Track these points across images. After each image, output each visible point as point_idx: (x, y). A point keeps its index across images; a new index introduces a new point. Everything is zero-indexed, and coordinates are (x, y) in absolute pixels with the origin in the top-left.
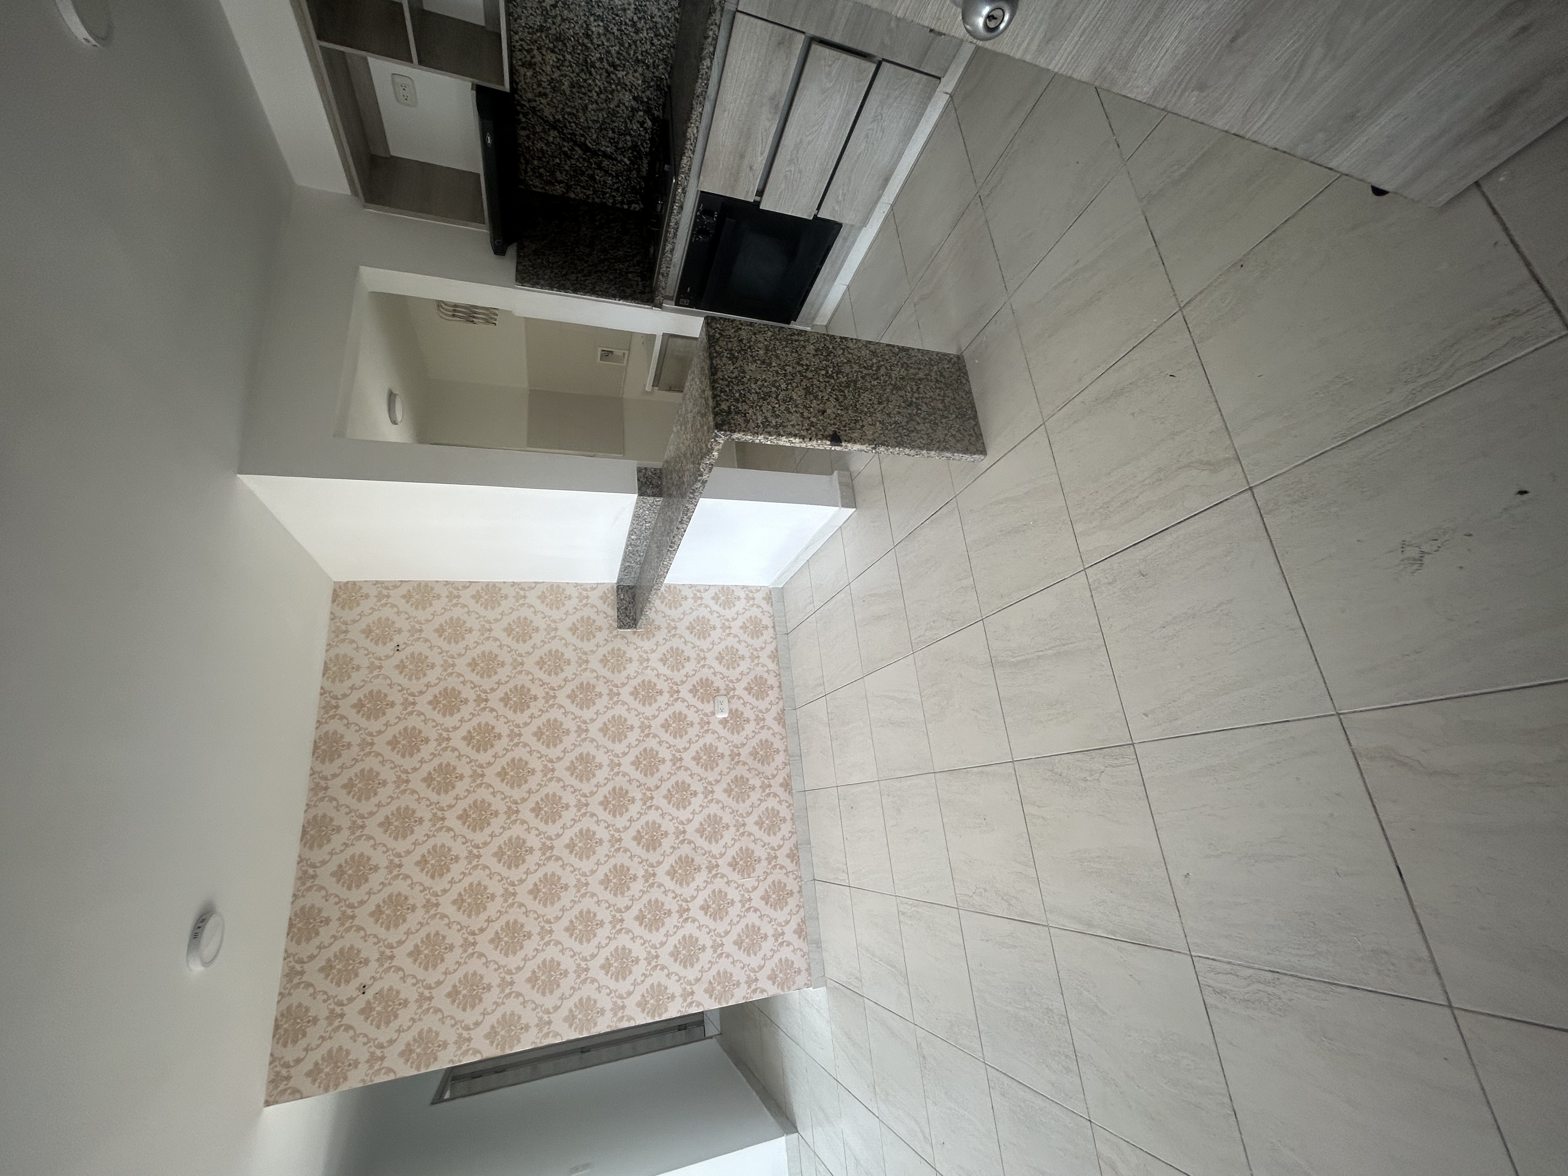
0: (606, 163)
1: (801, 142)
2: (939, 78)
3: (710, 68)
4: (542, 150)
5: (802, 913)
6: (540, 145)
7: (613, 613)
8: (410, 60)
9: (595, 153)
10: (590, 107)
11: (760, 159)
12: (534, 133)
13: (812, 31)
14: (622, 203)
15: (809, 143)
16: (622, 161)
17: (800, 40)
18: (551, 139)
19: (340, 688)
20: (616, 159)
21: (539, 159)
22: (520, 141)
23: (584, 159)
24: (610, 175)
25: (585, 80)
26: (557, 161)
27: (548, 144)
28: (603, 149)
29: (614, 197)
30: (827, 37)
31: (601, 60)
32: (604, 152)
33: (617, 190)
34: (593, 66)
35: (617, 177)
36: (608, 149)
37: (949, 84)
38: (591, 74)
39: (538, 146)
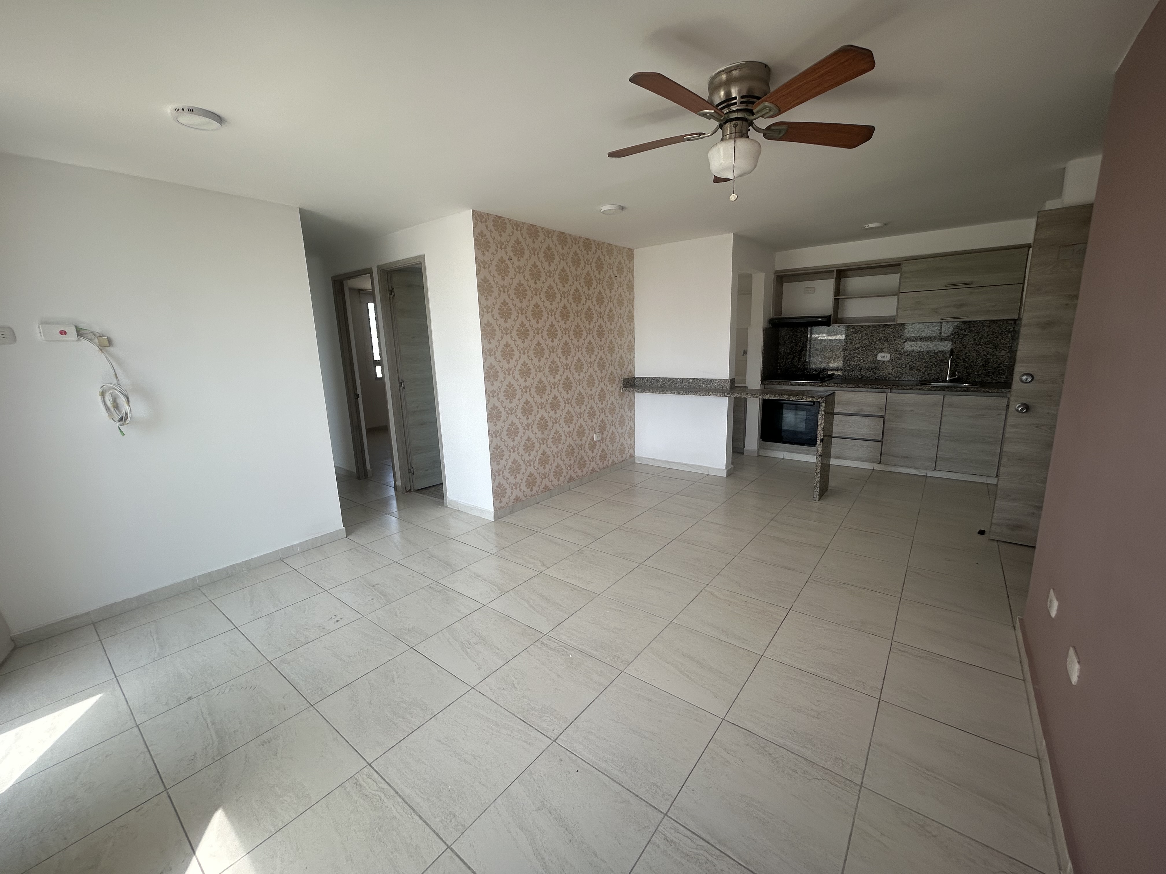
0: (797, 359)
1: (849, 422)
2: (880, 463)
3: (868, 388)
4: (797, 336)
5: (524, 499)
6: (799, 335)
7: (626, 377)
8: (835, 296)
9: (800, 355)
10: (818, 352)
11: (838, 410)
12: (803, 333)
13: (886, 417)
14: (780, 366)
15: (849, 425)
16: (799, 365)
17: (882, 414)
18: (802, 339)
19: (604, 250)
20: (799, 362)
21: (793, 335)
22: (799, 328)
23: (796, 351)
24: (792, 361)
25: (827, 350)
26: (794, 341)
27: (800, 338)
28: (802, 357)
29: (782, 362)
30: (886, 422)
31: (836, 355)
32: (801, 358)
33: (785, 364)
34: (833, 352)
35: (791, 363)
36: (802, 359)
37: (878, 467)
38: (830, 351)
39: (798, 334)
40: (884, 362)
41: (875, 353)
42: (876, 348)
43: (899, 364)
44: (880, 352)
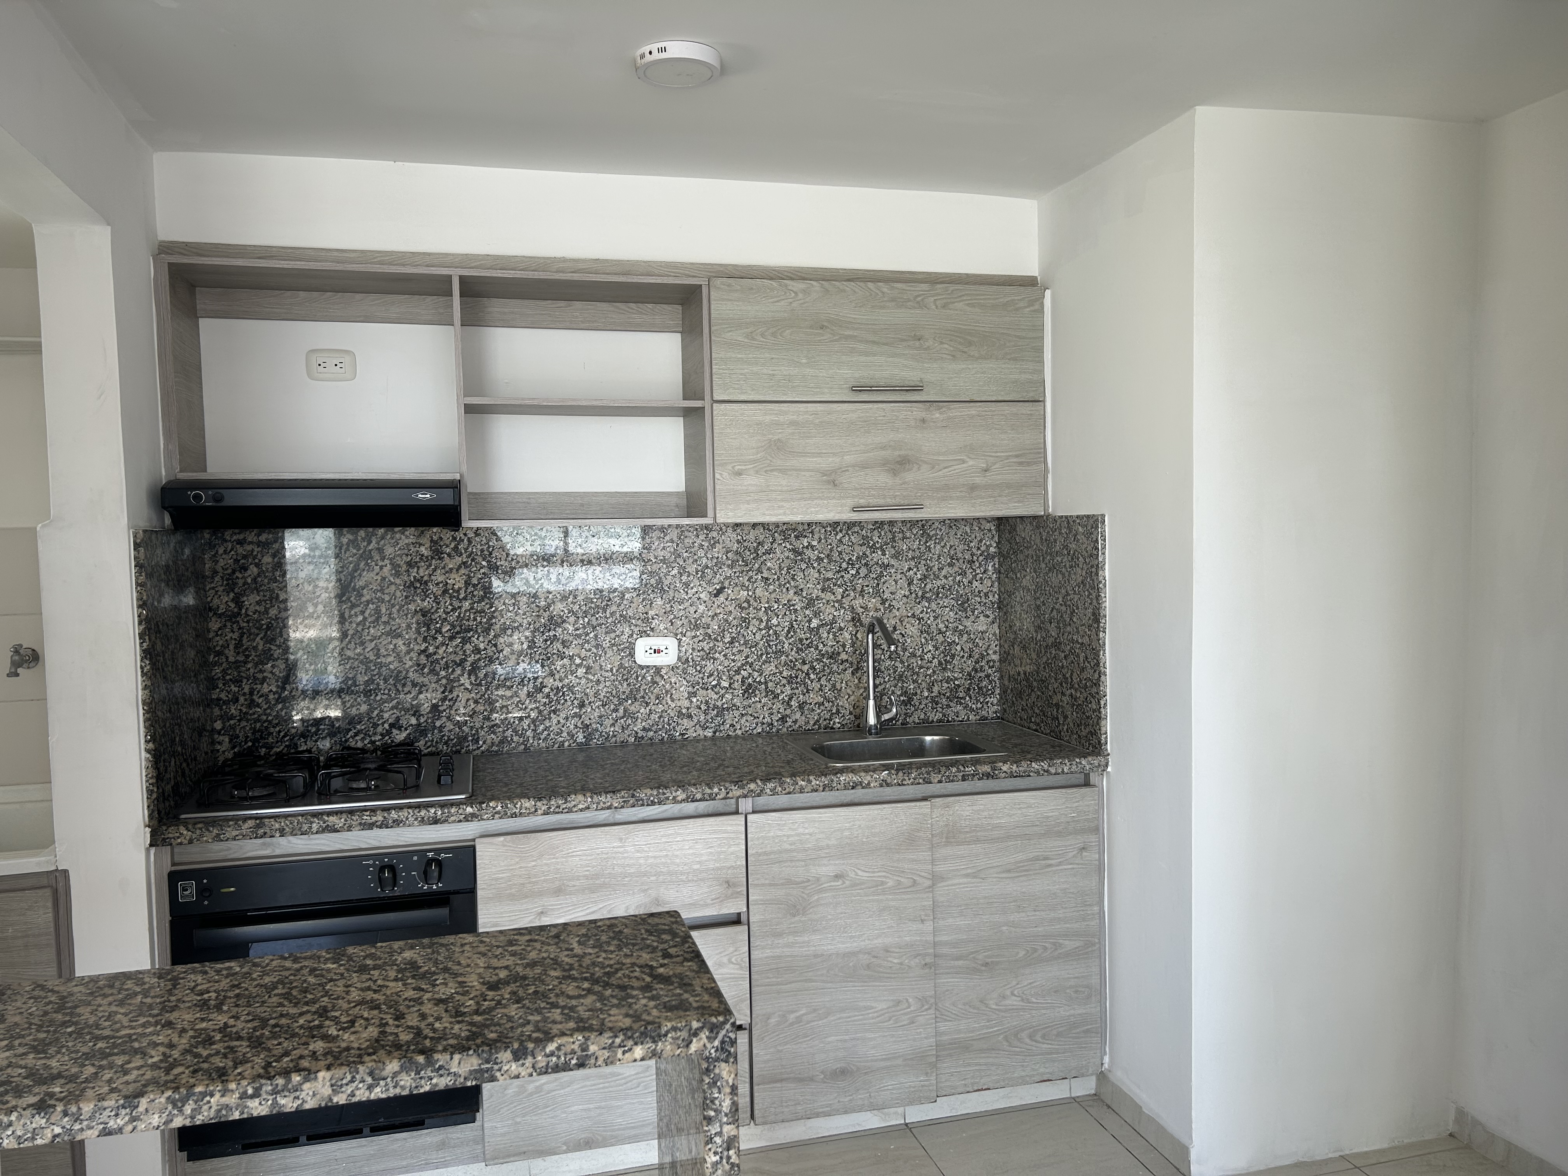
13: (753, 917)
17: (735, 907)
40: (658, 670)
41: (624, 638)
42: (625, 618)
43: (711, 675)
44: (643, 634)
